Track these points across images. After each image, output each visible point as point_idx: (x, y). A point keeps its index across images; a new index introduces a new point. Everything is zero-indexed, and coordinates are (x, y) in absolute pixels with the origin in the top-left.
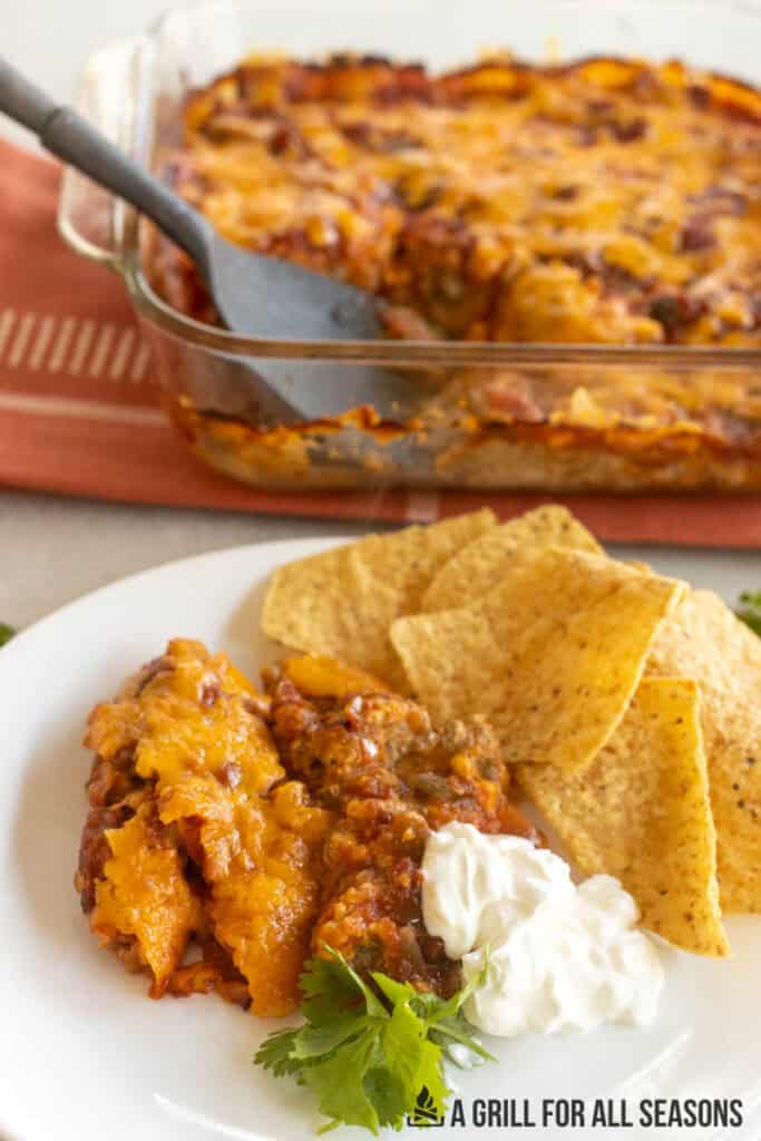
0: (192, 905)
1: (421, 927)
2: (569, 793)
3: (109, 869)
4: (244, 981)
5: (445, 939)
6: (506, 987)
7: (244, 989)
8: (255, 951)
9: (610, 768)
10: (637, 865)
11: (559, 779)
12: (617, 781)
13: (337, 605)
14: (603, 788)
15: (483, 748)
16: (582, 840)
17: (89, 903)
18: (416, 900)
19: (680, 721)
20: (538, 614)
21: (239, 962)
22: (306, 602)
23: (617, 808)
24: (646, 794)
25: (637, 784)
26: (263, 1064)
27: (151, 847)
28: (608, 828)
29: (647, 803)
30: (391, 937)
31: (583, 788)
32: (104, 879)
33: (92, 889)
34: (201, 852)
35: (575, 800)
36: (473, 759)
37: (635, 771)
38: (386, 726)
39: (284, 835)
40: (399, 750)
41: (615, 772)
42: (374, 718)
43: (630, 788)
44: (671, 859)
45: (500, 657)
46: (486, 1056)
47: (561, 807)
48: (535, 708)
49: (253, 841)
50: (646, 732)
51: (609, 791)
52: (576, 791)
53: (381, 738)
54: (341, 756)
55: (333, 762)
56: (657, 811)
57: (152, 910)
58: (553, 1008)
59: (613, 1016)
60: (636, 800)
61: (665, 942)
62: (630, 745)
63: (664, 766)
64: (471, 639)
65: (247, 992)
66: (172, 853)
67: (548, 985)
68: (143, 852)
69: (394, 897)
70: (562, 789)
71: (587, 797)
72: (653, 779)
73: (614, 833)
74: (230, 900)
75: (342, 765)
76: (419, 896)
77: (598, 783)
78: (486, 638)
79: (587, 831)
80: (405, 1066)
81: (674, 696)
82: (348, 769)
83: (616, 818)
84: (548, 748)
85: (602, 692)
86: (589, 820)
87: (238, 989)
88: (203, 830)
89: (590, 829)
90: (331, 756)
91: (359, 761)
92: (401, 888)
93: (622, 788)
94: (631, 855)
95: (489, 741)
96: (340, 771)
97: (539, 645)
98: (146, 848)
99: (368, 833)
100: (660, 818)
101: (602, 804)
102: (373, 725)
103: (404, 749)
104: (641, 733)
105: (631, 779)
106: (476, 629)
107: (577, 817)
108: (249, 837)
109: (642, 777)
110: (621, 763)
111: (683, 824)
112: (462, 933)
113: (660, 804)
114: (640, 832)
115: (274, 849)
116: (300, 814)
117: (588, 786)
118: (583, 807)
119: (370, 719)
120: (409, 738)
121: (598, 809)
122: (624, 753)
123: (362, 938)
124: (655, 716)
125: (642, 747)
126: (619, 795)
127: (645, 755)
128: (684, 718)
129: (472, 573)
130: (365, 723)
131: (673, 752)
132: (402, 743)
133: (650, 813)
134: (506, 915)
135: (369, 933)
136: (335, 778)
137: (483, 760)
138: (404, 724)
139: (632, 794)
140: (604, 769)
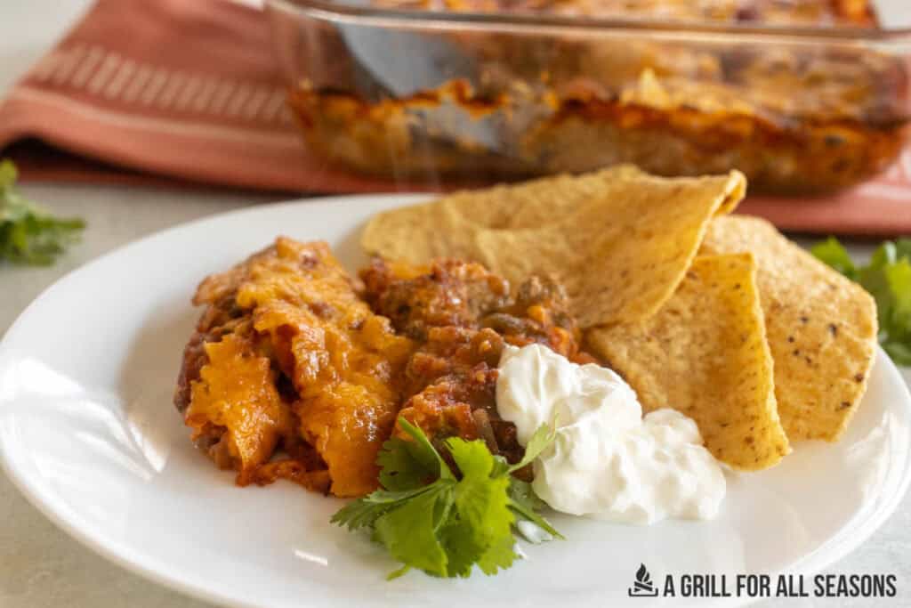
0: (281, 408)
1: (494, 413)
2: (636, 343)
3: (205, 371)
4: (324, 466)
5: (516, 424)
6: (575, 455)
7: (324, 473)
8: (337, 438)
9: (673, 325)
10: (700, 404)
11: (627, 333)
12: (680, 337)
13: (430, 236)
14: (668, 341)
15: (557, 302)
16: (648, 380)
17: (184, 401)
18: (489, 392)
19: (738, 286)
20: (609, 225)
21: (322, 448)
22: (402, 232)
23: (681, 357)
24: (708, 347)
25: (700, 340)
26: (338, 523)
27: (245, 356)
28: (672, 374)
29: (708, 355)
30: (466, 417)
31: (649, 340)
32: (200, 381)
33: (189, 391)
34: (291, 358)
35: (642, 349)
36: (549, 310)
37: (698, 330)
38: (469, 281)
39: (370, 356)
40: (480, 308)
41: (679, 329)
42: (457, 272)
43: (694, 341)
44: (731, 398)
45: (574, 258)
46: (554, 533)
47: (629, 354)
48: (605, 289)
49: (342, 357)
50: (707, 299)
51: (673, 344)
52: (642, 342)
53: (464, 291)
54: (425, 299)
55: (419, 304)
56: (718, 360)
57: (242, 405)
58: (619, 483)
59: (678, 508)
60: (697, 352)
61: (727, 467)
62: (693, 310)
63: (723, 323)
64: (548, 247)
65: (328, 476)
66: (265, 361)
67: (615, 463)
68: (238, 357)
69: (469, 390)
70: (629, 341)
71: (653, 346)
72: (714, 336)
73: (678, 377)
74: (316, 397)
75: (427, 306)
76: (493, 390)
77: (663, 337)
78: (561, 245)
79: (654, 375)
80: (474, 509)
81: (732, 266)
82: (432, 310)
83: (682, 366)
84: (617, 311)
85: (666, 261)
86: (656, 365)
87: (320, 476)
88: (294, 340)
89: (657, 373)
90: (416, 299)
91: (443, 304)
92: (476, 382)
93: (686, 341)
94: (695, 396)
95: (563, 298)
96: (424, 311)
97: (610, 246)
98: (240, 355)
99: (448, 351)
100: (720, 367)
101: (668, 353)
102: (456, 278)
103: (485, 307)
104: (703, 300)
105: (694, 335)
106: (553, 241)
107: (644, 364)
108: (338, 354)
109: (704, 333)
110: (683, 323)
111: (744, 367)
112: (533, 418)
113: (721, 354)
114: (702, 377)
115: (360, 365)
116: (386, 340)
117: (654, 339)
118: (649, 355)
119: (453, 273)
120: (489, 298)
121: (663, 356)
122: (688, 315)
123: (438, 417)
124: (715, 285)
125: (703, 310)
126: (683, 347)
127: (706, 316)
128: (743, 283)
129: (551, 207)
130: (450, 276)
131: (732, 313)
132: (484, 301)
133: (711, 363)
134: (575, 407)
135: (445, 414)
136: (419, 316)
137: (557, 314)
138: (484, 283)
139: (695, 348)
140: (668, 326)
